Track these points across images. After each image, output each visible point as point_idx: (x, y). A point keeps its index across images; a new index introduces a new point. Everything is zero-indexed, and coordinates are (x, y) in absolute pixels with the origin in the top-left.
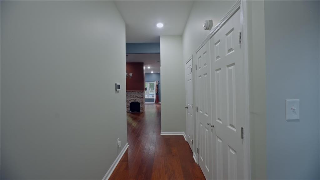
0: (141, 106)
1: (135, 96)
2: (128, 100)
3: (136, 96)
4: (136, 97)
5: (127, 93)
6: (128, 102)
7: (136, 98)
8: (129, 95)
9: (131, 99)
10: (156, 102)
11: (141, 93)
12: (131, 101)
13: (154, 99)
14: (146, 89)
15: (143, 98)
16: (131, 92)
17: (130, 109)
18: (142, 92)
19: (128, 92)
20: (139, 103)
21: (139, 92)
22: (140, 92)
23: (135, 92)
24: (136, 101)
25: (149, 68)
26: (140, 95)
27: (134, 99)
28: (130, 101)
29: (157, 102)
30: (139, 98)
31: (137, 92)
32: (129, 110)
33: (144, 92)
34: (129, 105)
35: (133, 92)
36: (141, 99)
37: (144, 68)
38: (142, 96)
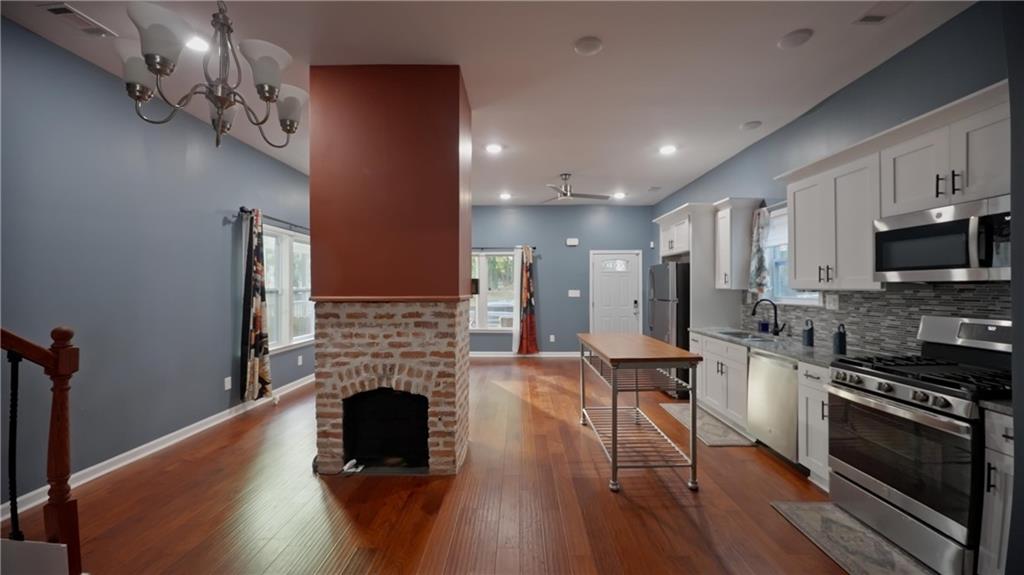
0: (435, 425)
1: (383, 345)
2: (328, 375)
3: (392, 345)
4: (397, 352)
5: (318, 316)
6: (328, 390)
7: (397, 360)
8: (337, 334)
9: (356, 362)
10: (520, 351)
11: (439, 315)
12: (355, 384)
13: (510, 335)
14: (475, 286)
15: (451, 355)
16: (357, 309)
17: (347, 446)
18: (441, 308)
19: (328, 308)
20: (422, 401)
21: (416, 308)
22: (428, 314)
23: (386, 309)
24: (396, 381)
25: (494, 149)
26: (429, 334)
27: (379, 362)
28: (347, 382)
29: (528, 352)
30: (421, 355)
31: (402, 309)
32: (340, 451)
33: (461, 307)
34: (340, 410)
35: (371, 311)
36: (436, 370)
37: (465, 149)
38: (442, 346)
